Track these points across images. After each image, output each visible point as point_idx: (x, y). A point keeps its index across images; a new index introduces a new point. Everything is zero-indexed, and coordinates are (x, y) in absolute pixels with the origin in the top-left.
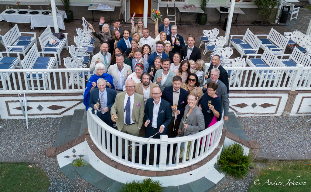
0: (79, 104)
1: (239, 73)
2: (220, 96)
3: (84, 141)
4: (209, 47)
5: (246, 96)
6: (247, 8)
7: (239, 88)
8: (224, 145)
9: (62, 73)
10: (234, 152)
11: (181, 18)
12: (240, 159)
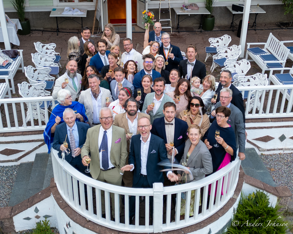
0: (42, 146)
1: (260, 95)
2: (233, 126)
3: (50, 196)
4: (217, 61)
5: (271, 126)
6: (269, 5)
7: (261, 115)
8: (242, 194)
9: (16, 104)
10: (257, 203)
11: (179, 23)
12: (265, 211)
